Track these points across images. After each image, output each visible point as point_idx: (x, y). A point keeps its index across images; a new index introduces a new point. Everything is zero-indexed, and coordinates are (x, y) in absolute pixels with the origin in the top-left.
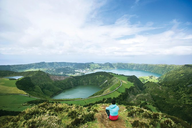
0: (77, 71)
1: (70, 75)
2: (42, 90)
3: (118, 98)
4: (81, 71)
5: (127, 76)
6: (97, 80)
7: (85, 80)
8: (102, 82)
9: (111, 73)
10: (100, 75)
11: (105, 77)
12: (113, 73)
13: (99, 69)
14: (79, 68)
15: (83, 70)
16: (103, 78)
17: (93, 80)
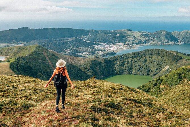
1: (85, 55)
4: (107, 48)
6: (146, 65)
7: (123, 65)
8: (158, 69)
9: (176, 52)
10: (154, 56)
11: (164, 60)
12: (179, 53)
13: (144, 43)
14: (102, 42)
15: (111, 45)
16: (160, 62)
17: (138, 65)
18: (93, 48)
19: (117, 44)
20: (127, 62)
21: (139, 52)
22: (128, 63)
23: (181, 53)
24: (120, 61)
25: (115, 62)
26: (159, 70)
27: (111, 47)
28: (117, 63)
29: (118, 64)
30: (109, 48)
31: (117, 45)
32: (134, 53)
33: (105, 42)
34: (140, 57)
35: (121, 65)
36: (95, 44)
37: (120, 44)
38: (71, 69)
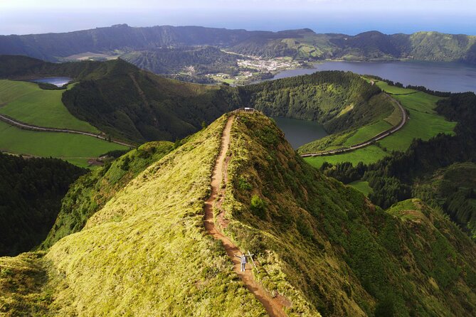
0: (245, 63)
1: (219, 78)
2: (135, 124)
3: (372, 167)
4: (261, 65)
5: (438, 94)
6: (314, 102)
7: (271, 99)
8: (334, 110)
9: (376, 78)
10: (330, 86)
11: (348, 94)
12: (381, 79)
13: (331, 57)
14: (255, 54)
15: (269, 61)
16: (340, 96)
17: (299, 101)
18: (237, 65)
19: (281, 58)
20: (279, 95)
21: (303, 77)
22: (281, 97)
23: (384, 81)
24: (268, 92)
25: (259, 94)
26: (336, 111)
27: (268, 64)
28: (261, 96)
29: (263, 98)
30: (264, 66)
31: (281, 60)
32: (295, 79)
33: (260, 54)
34: (305, 86)
35: (269, 100)
36: (240, 58)
37: (287, 58)
38: (177, 104)
